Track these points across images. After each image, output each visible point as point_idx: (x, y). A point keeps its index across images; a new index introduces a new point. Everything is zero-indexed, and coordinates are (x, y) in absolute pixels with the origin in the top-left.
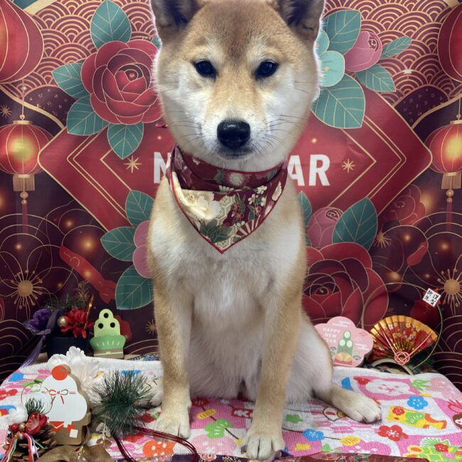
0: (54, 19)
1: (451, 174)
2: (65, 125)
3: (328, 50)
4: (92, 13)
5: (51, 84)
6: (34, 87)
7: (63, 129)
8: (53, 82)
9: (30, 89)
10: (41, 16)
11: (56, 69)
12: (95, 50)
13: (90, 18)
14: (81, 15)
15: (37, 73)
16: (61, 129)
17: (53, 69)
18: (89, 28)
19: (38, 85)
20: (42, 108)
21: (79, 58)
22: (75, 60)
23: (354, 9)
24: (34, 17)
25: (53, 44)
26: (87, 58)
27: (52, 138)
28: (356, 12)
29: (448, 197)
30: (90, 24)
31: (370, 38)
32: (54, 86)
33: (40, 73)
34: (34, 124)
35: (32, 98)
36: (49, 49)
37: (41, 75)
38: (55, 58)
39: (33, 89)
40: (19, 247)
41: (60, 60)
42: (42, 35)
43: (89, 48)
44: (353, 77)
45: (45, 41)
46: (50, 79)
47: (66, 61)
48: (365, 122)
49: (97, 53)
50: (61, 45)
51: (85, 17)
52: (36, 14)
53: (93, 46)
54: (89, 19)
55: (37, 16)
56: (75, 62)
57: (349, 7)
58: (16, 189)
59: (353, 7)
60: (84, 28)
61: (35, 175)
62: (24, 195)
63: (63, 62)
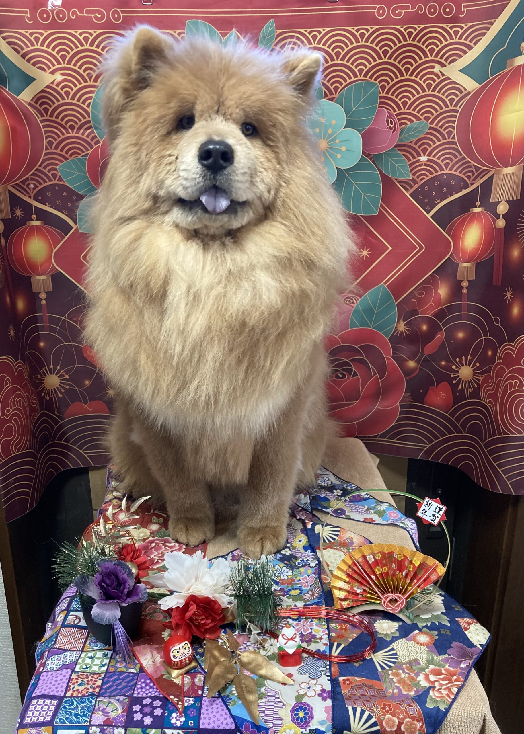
0: (51, 106)
1: (465, 265)
2: (76, 223)
3: (344, 128)
4: (90, 98)
5: (58, 181)
6: (41, 184)
7: (75, 227)
8: (60, 179)
9: (38, 187)
10: (36, 102)
11: (61, 164)
12: (98, 142)
13: (90, 103)
14: (78, 100)
15: (41, 168)
16: (72, 228)
17: (58, 164)
18: (89, 117)
19: (45, 182)
20: (51, 207)
21: (83, 152)
22: (80, 154)
23: (373, 80)
24: (30, 104)
25: (54, 136)
26: (90, 151)
27: (65, 237)
28: (374, 85)
29: (463, 288)
30: (90, 111)
31: (388, 117)
32: (61, 183)
33: (45, 168)
34: (45, 224)
35: (41, 197)
36: (50, 141)
37: (46, 171)
38: (58, 151)
39: (40, 187)
40: (42, 344)
41: (63, 153)
42: (41, 125)
43: (92, 140)
44: (370, 159)
45: (46, 132)
46: (57, 175)
47: (71, 155)
48: (381, 209)
49: (101, 144)
50: (62, 137)
51: (84, 103)
52: (32, 100)
53: (95, 137)
54: (88, 106)
55: (33, 103)
56: (79, 156)
57: (367, 78)
58: (35, 290)
59: (371, 77)
60: (84, 118)
61: (51, 276)
62: (43, 296)
63: (67, 156)
